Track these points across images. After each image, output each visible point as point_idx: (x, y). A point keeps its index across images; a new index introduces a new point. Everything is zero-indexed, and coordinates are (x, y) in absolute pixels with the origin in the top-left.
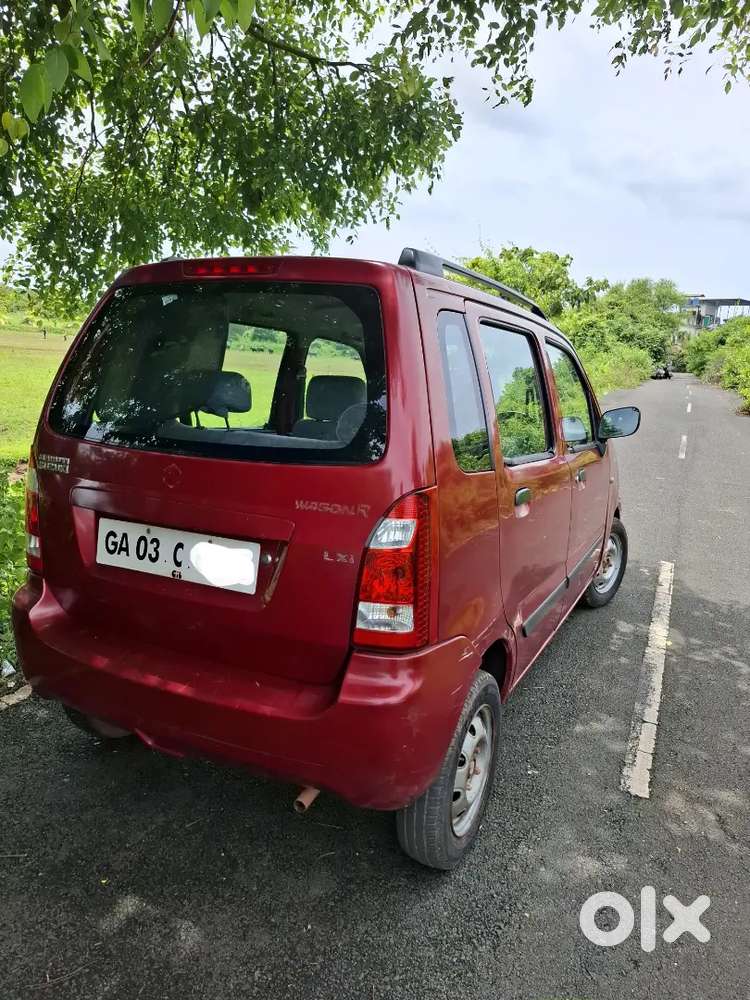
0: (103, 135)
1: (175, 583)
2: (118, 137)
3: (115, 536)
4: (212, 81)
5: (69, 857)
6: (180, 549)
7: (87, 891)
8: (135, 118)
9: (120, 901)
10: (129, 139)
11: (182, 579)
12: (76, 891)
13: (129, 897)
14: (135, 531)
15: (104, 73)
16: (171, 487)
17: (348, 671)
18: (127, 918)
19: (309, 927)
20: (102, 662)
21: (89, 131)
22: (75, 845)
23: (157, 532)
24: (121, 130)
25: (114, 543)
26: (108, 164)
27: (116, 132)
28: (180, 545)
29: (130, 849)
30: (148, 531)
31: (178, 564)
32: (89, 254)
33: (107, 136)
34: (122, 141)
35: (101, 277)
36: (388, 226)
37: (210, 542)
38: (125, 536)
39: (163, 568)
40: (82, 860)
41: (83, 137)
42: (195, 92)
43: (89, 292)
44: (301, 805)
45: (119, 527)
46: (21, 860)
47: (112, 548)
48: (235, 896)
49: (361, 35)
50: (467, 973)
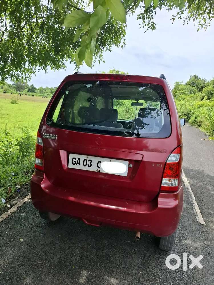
0: (9, 27)
1: (98, 173)
2: (14, 28)
3: (75, 159)
4: (47, 14)
5: (58, 261)
6: (100, 163)
7: (70, 271)
8: (20, 22)
9: (82, 273)
10: (17, 29)
11: (100, 172)
12: (66, 271)
13: (83, 271)
14: (82, 158)
15: (11, 7)
16: (99, 144)
17: (159, 197)
18: (87, 278)
19: (140, 273)
20: (72, 199)
21: (5, 25)
22: (58, 257)
23: (90, 158)
24: (15, 26)
25: (75, 162)
26: (10, 36)
27: (13, 27)
28: (100, 162)
29: (75, 256)
30: (87, 158)
31: (99, 168)
32: (3, 65)
33: (10, 27)
34: (15, 30)
35: (6, 72)
36: (99, 63)
37: (110, 161)
38: (79, 159)
39: (94, 169)
40: (63, 261)
41: (3, 27)
42: (41, 16)
43: (2, 77)
44: (138, 237)
45: (77, 156)
46: (43, 264)
47: (74, 163)
48: (115, 266)
49: (88, 4)
50: (188, 280)
